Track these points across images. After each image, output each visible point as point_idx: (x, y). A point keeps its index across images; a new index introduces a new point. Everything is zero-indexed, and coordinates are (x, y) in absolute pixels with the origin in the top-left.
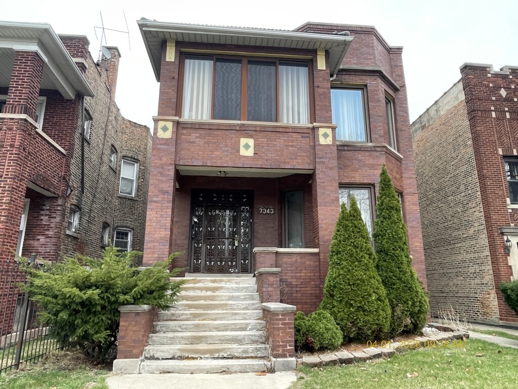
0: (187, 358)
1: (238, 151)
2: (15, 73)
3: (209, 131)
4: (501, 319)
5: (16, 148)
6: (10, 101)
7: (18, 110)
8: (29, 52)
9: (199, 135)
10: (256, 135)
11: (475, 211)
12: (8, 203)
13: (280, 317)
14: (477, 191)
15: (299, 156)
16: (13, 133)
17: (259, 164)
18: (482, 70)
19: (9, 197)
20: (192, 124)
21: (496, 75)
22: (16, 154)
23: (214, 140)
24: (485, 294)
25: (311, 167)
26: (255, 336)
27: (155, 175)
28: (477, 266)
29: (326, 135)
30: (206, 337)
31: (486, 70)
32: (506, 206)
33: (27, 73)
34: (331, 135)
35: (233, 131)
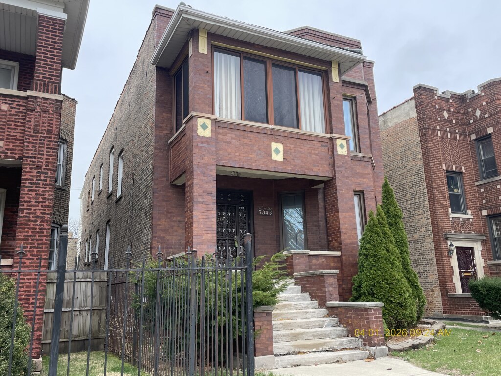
0: (300, 353)
1: (270, 155)
2: (42, 43)
3: (243, 133)
4: (444, 313)
5: (54, 134)
6: (39, 77)
7: (52, 89)
8: (56, 20)
9: (234, 136)
10: (285, 141)
11: (421, 218)
12: (51, 199)
13: (373, 312)
14: (425, 201)
15: (320, 164)
16: (49, 117)
17: (289, 169)
18: (431, 92)
19: (52, 192)
20: (229, 124)
21: (441, 98)
22: (55, 142)
23: (248, 143)
24: (429, 292)
25: (331, 176)
26: (338, 330)
27: (199, 175)
28: (421, 267)
29: (342, 146)
30: (302, 334)
31: (434, 93)
32: (448, 215)
33: (56, 45)
34: (346, 146)
35: (264, 135)
